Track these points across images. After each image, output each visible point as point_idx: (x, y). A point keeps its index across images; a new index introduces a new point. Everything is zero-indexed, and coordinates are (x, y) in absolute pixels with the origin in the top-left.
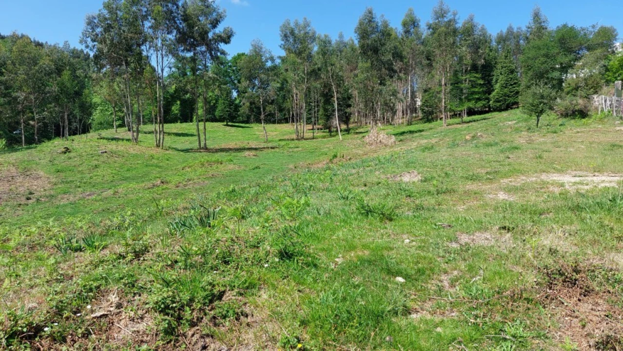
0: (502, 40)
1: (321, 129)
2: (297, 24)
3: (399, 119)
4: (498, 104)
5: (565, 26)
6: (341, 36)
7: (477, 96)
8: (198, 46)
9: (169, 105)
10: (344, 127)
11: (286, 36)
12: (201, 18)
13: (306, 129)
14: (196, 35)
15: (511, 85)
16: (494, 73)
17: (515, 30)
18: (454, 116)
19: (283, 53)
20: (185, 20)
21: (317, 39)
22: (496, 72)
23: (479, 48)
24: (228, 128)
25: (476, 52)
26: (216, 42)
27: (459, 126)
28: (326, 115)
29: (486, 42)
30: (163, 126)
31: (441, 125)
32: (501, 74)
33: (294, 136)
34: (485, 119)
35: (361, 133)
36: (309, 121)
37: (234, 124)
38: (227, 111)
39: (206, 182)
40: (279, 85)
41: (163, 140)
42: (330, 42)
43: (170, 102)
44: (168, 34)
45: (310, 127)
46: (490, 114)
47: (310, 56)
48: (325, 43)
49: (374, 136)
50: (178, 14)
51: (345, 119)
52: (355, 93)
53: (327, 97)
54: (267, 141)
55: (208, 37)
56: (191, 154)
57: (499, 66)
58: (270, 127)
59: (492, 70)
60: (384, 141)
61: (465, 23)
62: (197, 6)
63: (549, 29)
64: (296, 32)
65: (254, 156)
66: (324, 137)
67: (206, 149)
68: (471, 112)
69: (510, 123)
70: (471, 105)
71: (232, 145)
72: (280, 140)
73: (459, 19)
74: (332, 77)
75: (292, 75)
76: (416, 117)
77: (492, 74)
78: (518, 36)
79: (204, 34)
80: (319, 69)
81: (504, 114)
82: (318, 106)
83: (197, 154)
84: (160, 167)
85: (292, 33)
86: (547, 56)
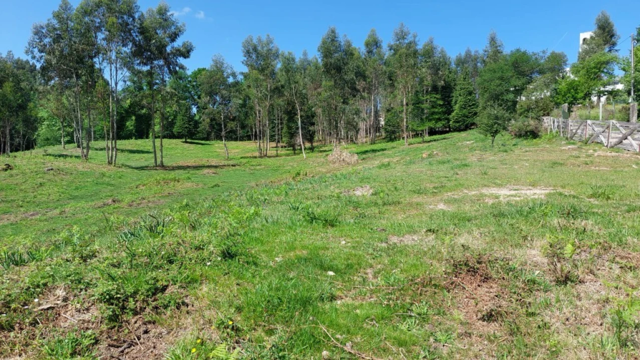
0: (461, 62)
1: (285, 147)
2: (260, 40)
3: (362, 137)
4: (457, 125)
5: (518, 50)
6: (305, 54)
7: (437, 117)
8: (155, 60)
9: (123, 121)
10: (308, 145)
11: (248, 52)
12: (158, 32)
13: (270, 147)
14: (153, 49)
15: (470, 106)
16: (454, 94)
17: (473, 54)
18: (416, 135)
19: (246, 70)
20: (141, 33)
21: (280, 56)
22: (455, 94)
23: (439, 69)
24: (187, 145)
25: (436, 73)
26: (174, 56)
27: (421, 145)
28: (290, 133)
29: (446, 64)
30: (116, 143)
31: (402, 145)
32: (460, 95)
33: (257, 154)
34: (444, 139)
35: (325, 151)
36: (272, 138)
37: (193, 141)
38: (186, 127)
39: (162, 201)
40: (241, 102)
41: (116, 157)
42: (293, 60)
43: (124, 117)
44: (123, 46)
45: (274, 144)
46: (450, 134)
47: (273, 73)
48: (289, 61)
49: (337, 154)
50: (135, 26)
51: (309, 137)
52: (320, 111)
53: (291, 114)
54: (228, 159)
55: (166, 50)
56: (147, 172)
57: (458, 88)
58: (232, 144)
59: (452, 92)
60: (347, 159)
61: (426, 45)
62: (155, 19)
63: (504, 53)
64: (259, 48)
65: (214, 173)
66: (288, 155)
67: (163, 166)
68: (432, 132)
69: (468, 142)
70: (431, 124)
71: (191, 163)
72: (242, 158)
73: (419, 41)
74: (296, 95)
75: (255, 91)
76: (379, 136)
77: (451, 95)
78: (476, 59)
79: (161, 48)
80: (283, 87)
81: (463, 134)
82: (282, 123)
83: (153, 172)
84: (112, 185)
85: (255, 49)
86: (501, 78)
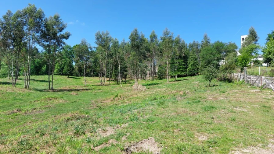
0: (191, 46)
1: (113, 80)
2: (103, 33)
3: (148, 77)
4: (190, 73)
5: (218, 42)
6: (124, 40)
7: (182, 70)
8: (52, 40)
9: (41, 67)
10: (123, 80)
11: (98, 38)
12: (54, 27)
13: (106, 80)
14: (51, 34)
15: (196, 65)
16: (188, 60)
17: (196, 43)
18: (172, 77)
19: (96, 46)
20: (45, 27)
21: (112, 41)
22: (189, 60)
23: (182, 49)
24: (68, 79)
25: (181, 50)
26: (61, 38)
27: (174, 82)
28: (116, 75)
29: (185, 46)
30: (29, 76)
31: (166, 82)
32: (191, 60)
33: (100, 84)
34: (185, 80)
35: (131, 83)
36: (107, 77)
37: (72, 77)
38: (69, 71)
39: (44, 110)
40: (93, 60)
41: (29, 85)
42: (118, 42)
43: (41, 65)
44: (36, 33)
45: (108, 79)
46: (187, 77)
47: (109, 48)
48: (116, 42)
49: (136, 86)
50: (42, 24)
51: (124, 77)
52: (129, 65)
53: (116, 66)
54: (86, 86)
55: (57, 36)
56: (44, 92)
57: (190, 57)
58: (87, 78)
59: (187, 58)
60: (140, 88)
61: (176, 38)
62: (53, 21)
63: (210, 43)
64: (103, 37)
65: (76, 94)
66: (114, 84)
67: (53, 90)
68: (179, 76)
69: (196, 82)
70: (179, 73)
71: (68, 88)
72: (93, 85)
73: (174, 36)
74: (118, 58)
75: (100, 56)
76: (155, 77)
77: (187, 60)
78: (197, 45)
79: (55, 34)
80: (113, 54)
81: (193, 78)
82: (112, 70)
83: (47, 93)
84: (22, 100)
85: (101, 37)
86: (211, 54)
